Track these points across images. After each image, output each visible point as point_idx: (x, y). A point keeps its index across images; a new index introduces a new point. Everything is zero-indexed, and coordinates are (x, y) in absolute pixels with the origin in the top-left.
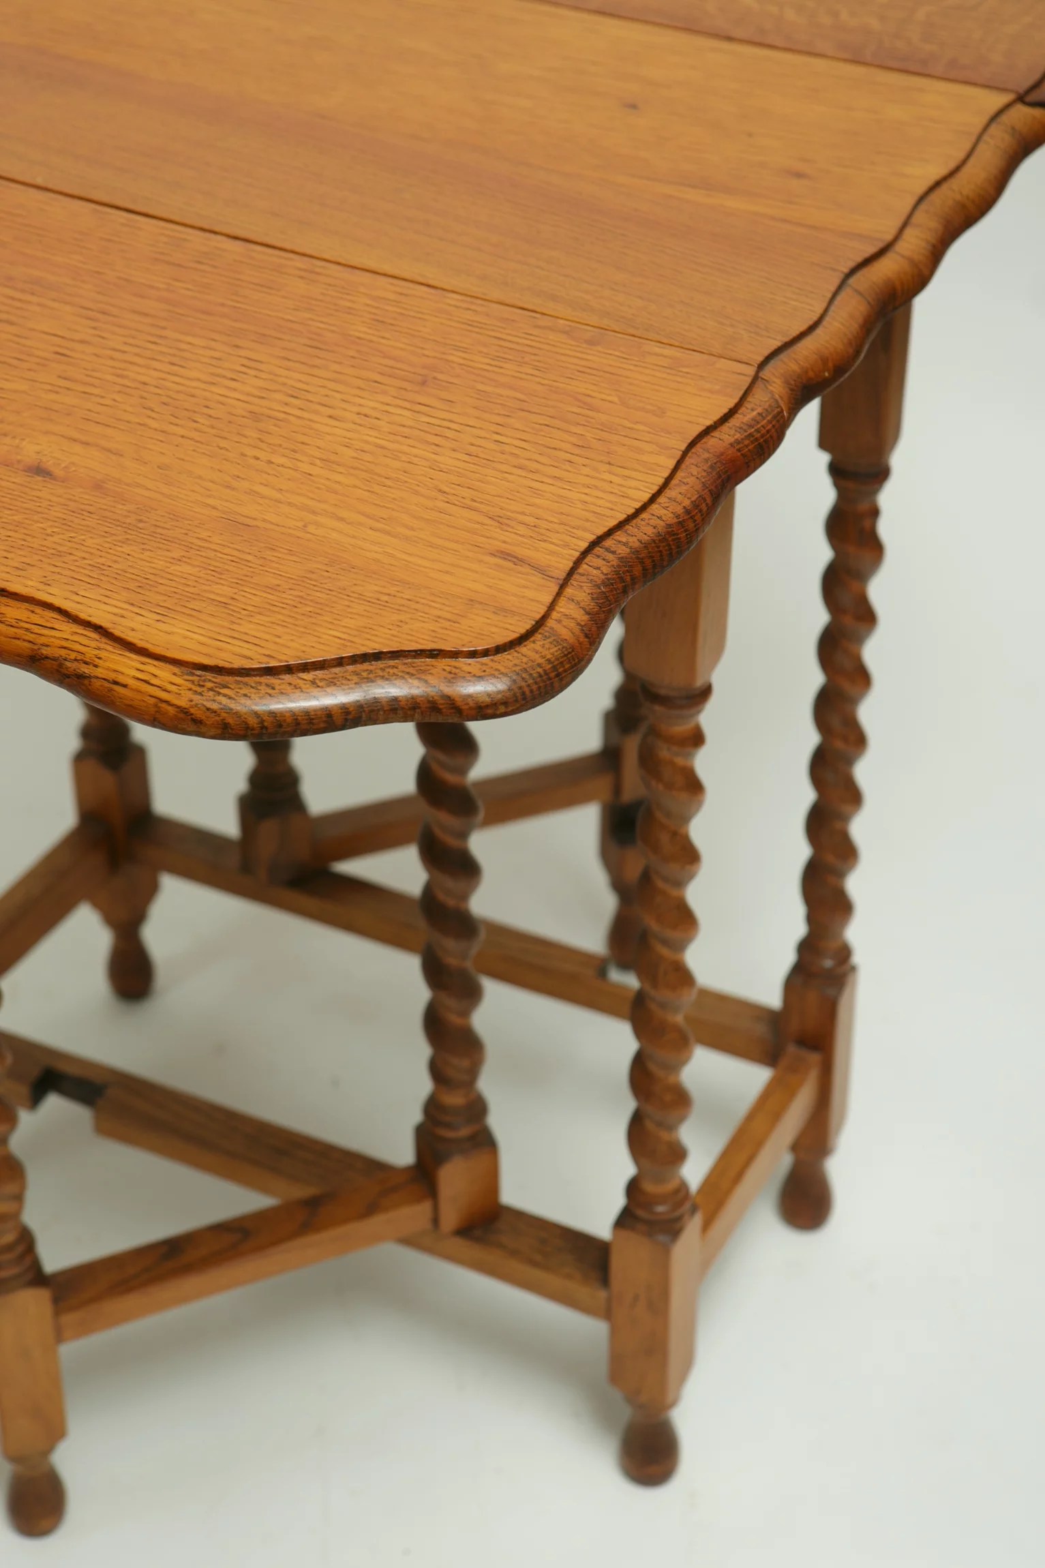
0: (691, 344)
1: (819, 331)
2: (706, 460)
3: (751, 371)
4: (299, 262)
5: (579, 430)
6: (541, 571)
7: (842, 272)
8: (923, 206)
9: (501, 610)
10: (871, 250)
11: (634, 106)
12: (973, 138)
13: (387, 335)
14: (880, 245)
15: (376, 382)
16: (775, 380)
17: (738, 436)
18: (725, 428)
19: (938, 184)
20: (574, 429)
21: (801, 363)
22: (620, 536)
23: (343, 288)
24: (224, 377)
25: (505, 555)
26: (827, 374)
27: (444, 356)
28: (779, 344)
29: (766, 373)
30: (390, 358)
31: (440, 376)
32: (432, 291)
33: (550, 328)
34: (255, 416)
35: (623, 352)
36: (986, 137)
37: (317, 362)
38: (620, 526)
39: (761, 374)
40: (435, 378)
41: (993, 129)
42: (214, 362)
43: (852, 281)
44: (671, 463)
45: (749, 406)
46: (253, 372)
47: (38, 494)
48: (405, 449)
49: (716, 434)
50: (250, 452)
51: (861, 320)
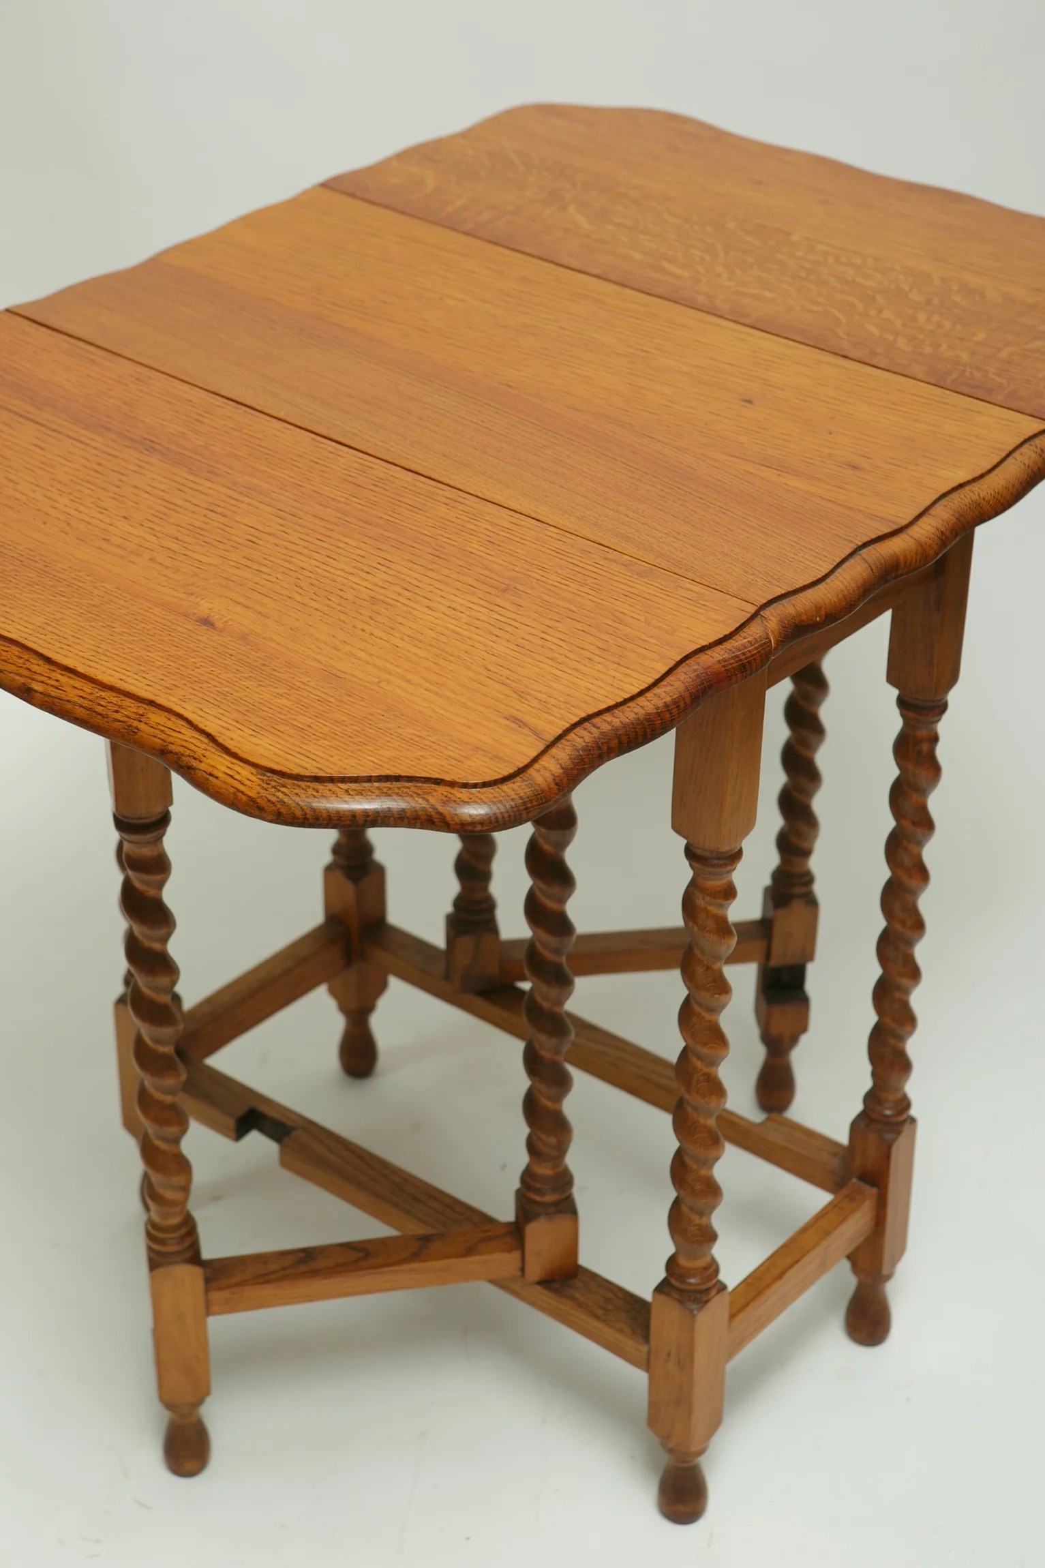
0: (717, 585)
1: (821, 586)
2: (695, 671)
3: (752, 609)
4: (449, 493)
5: (606, 637)
6: (536, 734)
7: (857, 545)
8: (944, 502)
9: (497, 758)
10: (886, 530)
11: (750, 402)
12: (1004, 454)
13: (493, 553)
14: (895, 527)
15: (471, 586)
16: (772, 618)
17: (726, 656)
18: (718, 649)
19: (961, 486)
20: (603, 636)
21: (798, 608)
22: (608, 717)
23: (474, 515)
24: (362, 570)
25: (516, 720)
26: (818, 619)
27: (529, 573)
28: (783, 592)
29: (766, 613)
30: (486, 569)
31: (519, 587)
32: (538, 524)
33: (615, 561)
34: (374, 601)
35: (662, 585)
36: (1016, 454)
37: (434, 566)
38: (609, 709)
39: (761, 613)
40: (515, 588)
41: (1025, 449)
42: (359, 558)
43: (864, 552)
44: (664, 669)
45: (743, 634)
46: (384, 569)
47: (200, 638)
48: (474, 636)
49: (709, 652)
50: (361, 626)
51: (860, 582)
